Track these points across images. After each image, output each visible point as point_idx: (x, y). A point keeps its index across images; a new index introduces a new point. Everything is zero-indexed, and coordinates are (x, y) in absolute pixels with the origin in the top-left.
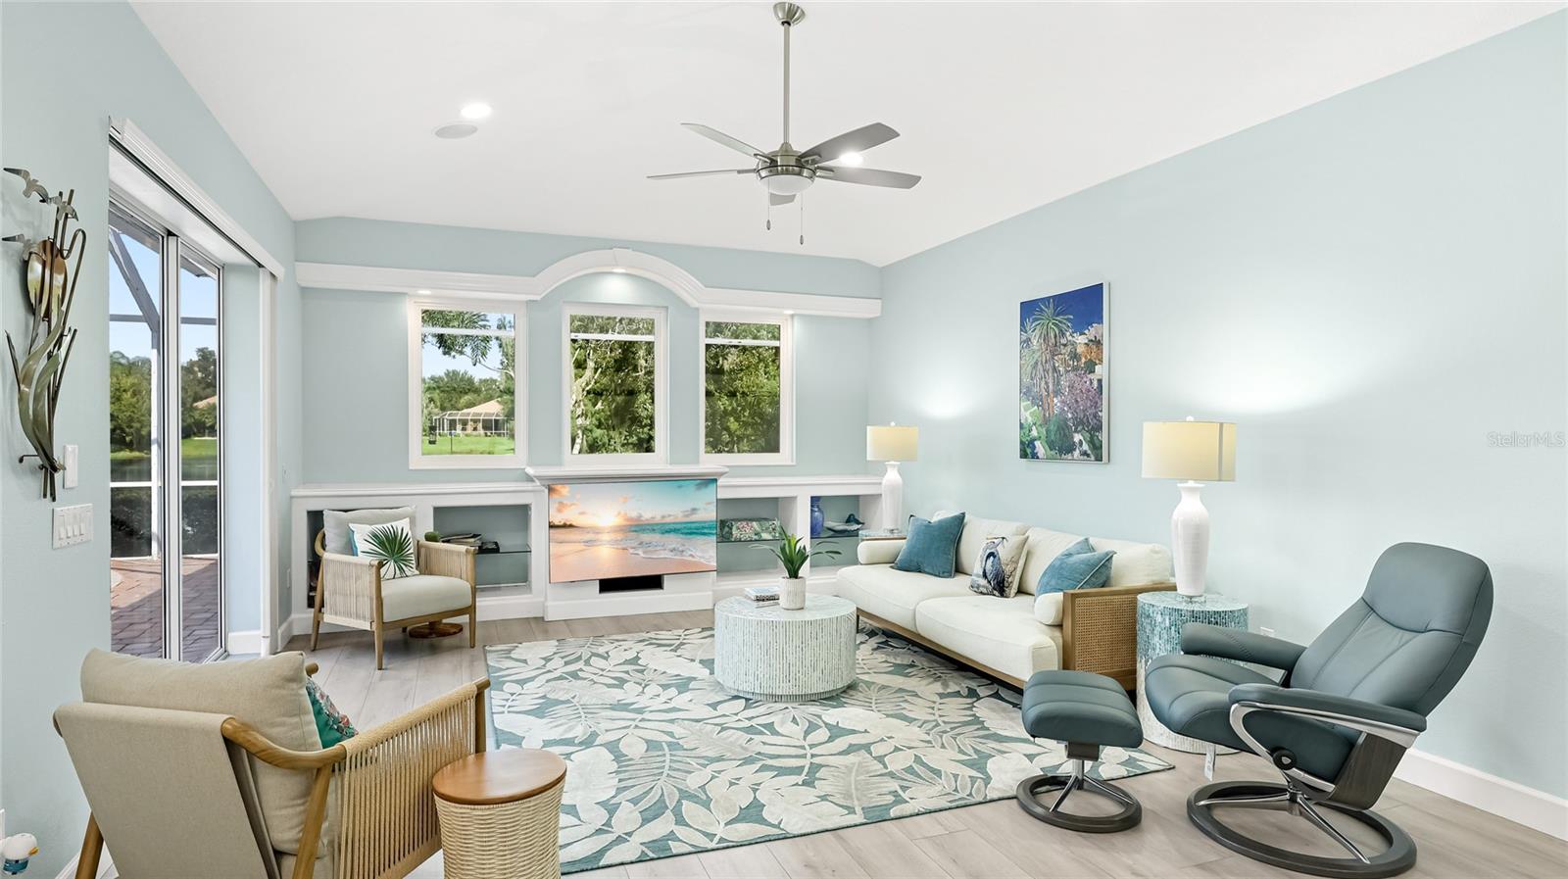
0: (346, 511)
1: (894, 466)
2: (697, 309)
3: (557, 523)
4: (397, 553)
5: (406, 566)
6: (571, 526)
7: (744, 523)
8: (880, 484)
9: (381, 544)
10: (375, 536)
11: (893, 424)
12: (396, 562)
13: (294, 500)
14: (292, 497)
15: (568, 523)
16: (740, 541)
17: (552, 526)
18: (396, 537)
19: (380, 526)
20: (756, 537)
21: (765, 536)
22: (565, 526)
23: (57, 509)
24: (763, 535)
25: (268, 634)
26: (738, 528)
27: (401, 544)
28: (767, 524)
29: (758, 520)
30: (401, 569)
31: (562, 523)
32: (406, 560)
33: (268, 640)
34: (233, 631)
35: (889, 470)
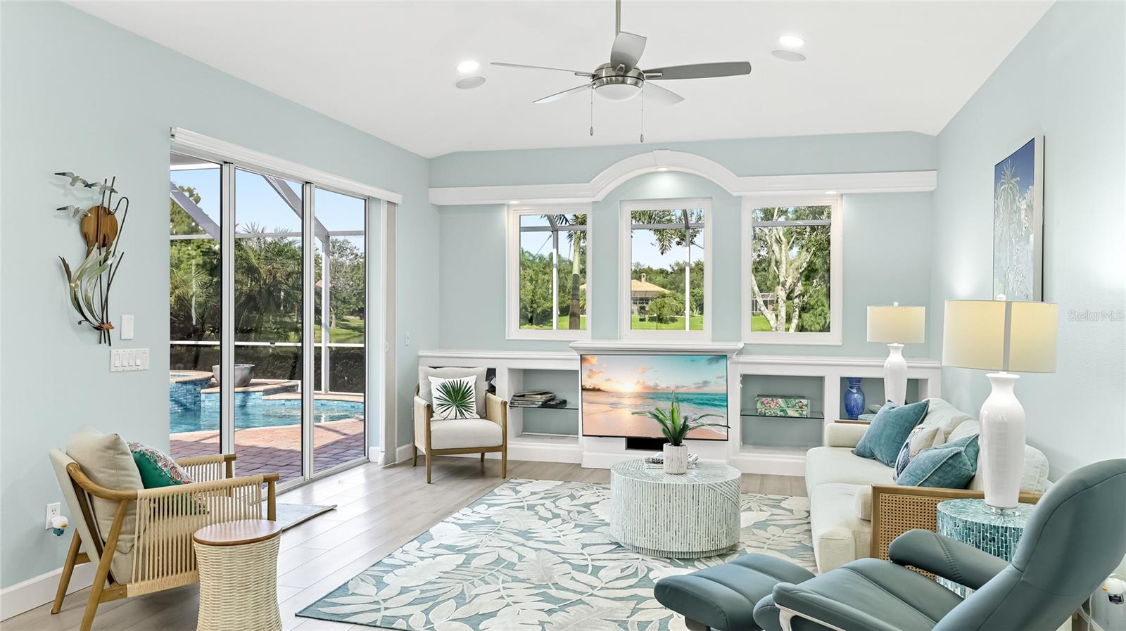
0: (435, 368)
1: (896, 348)
2: (740, 197)
3: (588, 387)
4: (460, 400)
5: (465, 410)
6: (599, 390)
7: (769, 399)
8: (883, 366)
9: (448, 393)
10: (444, 386)
11: (896, 304)
12: (457, 407)
13: (420, 359)
14: (420, 357)
15: (597, 388)
16: (765, 416)
17: (584, 389)
18: (460, 388)
19: (451, 380)
20: (782, 414)
21: (791, 413)
22: (594, 390)
23: (113, 351)
24: (789, 412)
25: (384, 450)
26: (763, 403)
27: (463, 394)
28: (793, 402)
29: (782, 397)
30: (461, 413)
31: (591, 388)
32: (466, 407)
33: (384, 454)
34: (373, 446)
35: (892, 352)
